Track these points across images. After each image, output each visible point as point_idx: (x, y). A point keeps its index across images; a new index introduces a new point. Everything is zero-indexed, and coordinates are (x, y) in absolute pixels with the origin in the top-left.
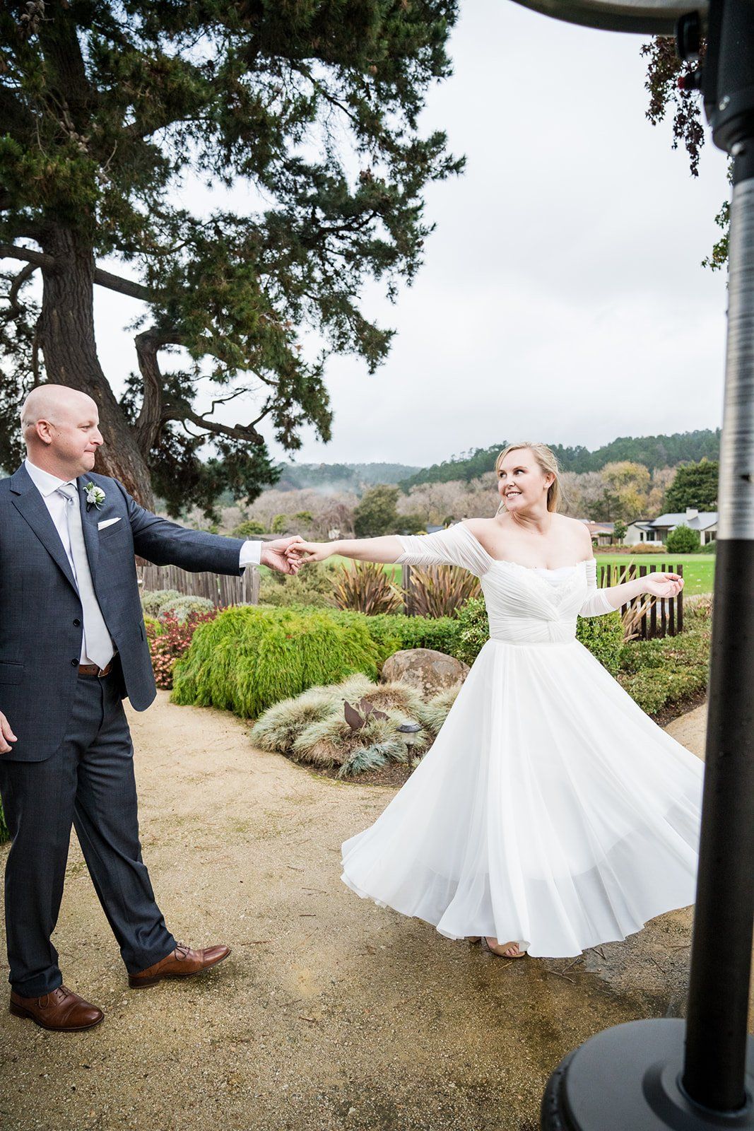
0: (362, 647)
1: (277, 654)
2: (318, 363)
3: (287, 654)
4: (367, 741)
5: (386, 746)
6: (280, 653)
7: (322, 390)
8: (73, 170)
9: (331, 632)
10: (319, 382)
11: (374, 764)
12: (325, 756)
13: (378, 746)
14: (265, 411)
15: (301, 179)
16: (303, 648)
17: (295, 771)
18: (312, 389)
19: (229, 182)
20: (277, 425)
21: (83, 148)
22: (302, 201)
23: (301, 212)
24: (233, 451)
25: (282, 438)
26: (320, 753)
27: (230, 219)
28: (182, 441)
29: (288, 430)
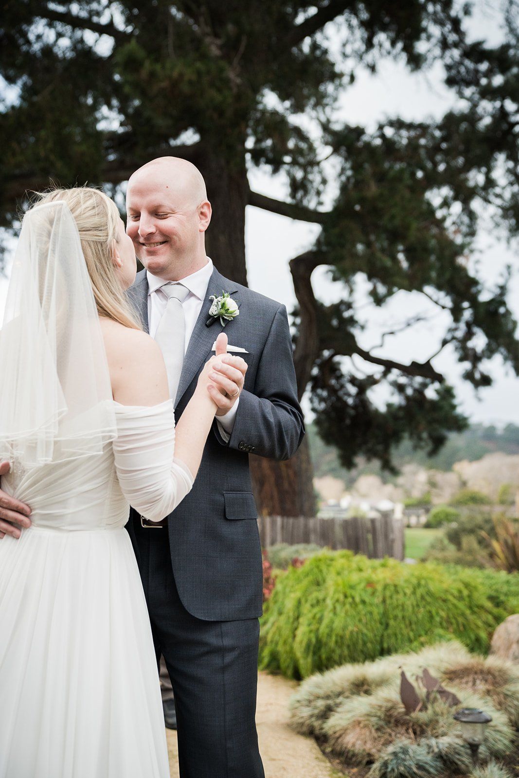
0: (470, 608)
1: (348, 606)
2: (501, 282)
3: (361, 607)
4: (419, 731)
5: (444, 743)
6: (351, 604)
7: (508, 313)
8: (199, 73)
9: (423, 582)
10: (503, 303)
11: (420, 767)
12: (359, 747)
13: (433, 742)
14: (445, 342)
15: (484, 66)
16: (384, 601)
17: (314, 763)
18: (495, 313)
19: (373, 68)
20: (461, 359)
21: (215, 51)
22: (488, 93)
23: (487, 107)
24: (409, 391)
25: (469, 376)
26: (354, 741)
27: (398, 124)
28: (353, 380)
29: (474, 366)
